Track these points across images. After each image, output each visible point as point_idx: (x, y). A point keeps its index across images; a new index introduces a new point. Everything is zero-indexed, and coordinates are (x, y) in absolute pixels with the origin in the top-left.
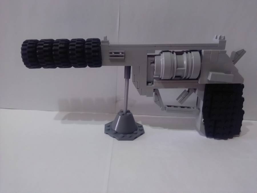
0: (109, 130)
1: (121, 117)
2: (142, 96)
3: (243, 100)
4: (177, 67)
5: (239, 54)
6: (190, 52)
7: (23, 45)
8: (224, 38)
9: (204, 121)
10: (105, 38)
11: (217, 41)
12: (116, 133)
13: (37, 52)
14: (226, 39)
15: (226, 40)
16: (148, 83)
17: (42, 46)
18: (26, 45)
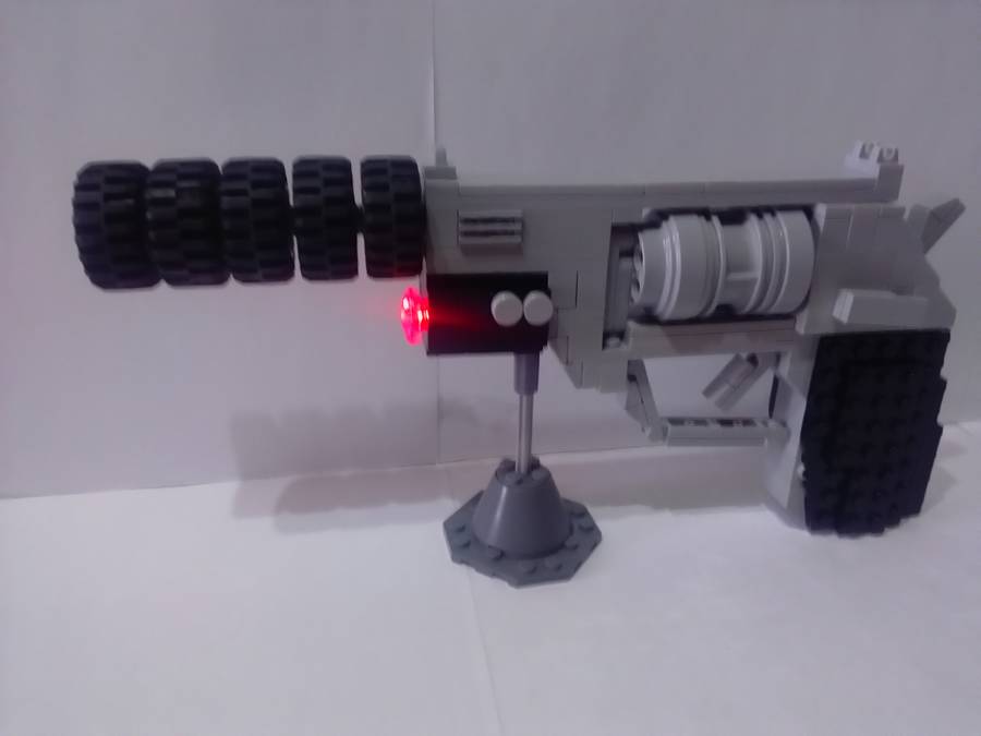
0: (467, 545)
1: (509, 493)
2: (582, 390)
3: (942, 385)
4: (728, 270)
5: (942, 218)
6: (773, 214)
7: (79, 188)
8: (896, 157)
9: (805, 474)
10: (441, 156)
11: (870, 170)
12: (502, 556)
13: (149, 216)
14: (901, 161)
15: (900, 163)
16: (606, 336)
17: (172, 193)
18: (94, 187)
